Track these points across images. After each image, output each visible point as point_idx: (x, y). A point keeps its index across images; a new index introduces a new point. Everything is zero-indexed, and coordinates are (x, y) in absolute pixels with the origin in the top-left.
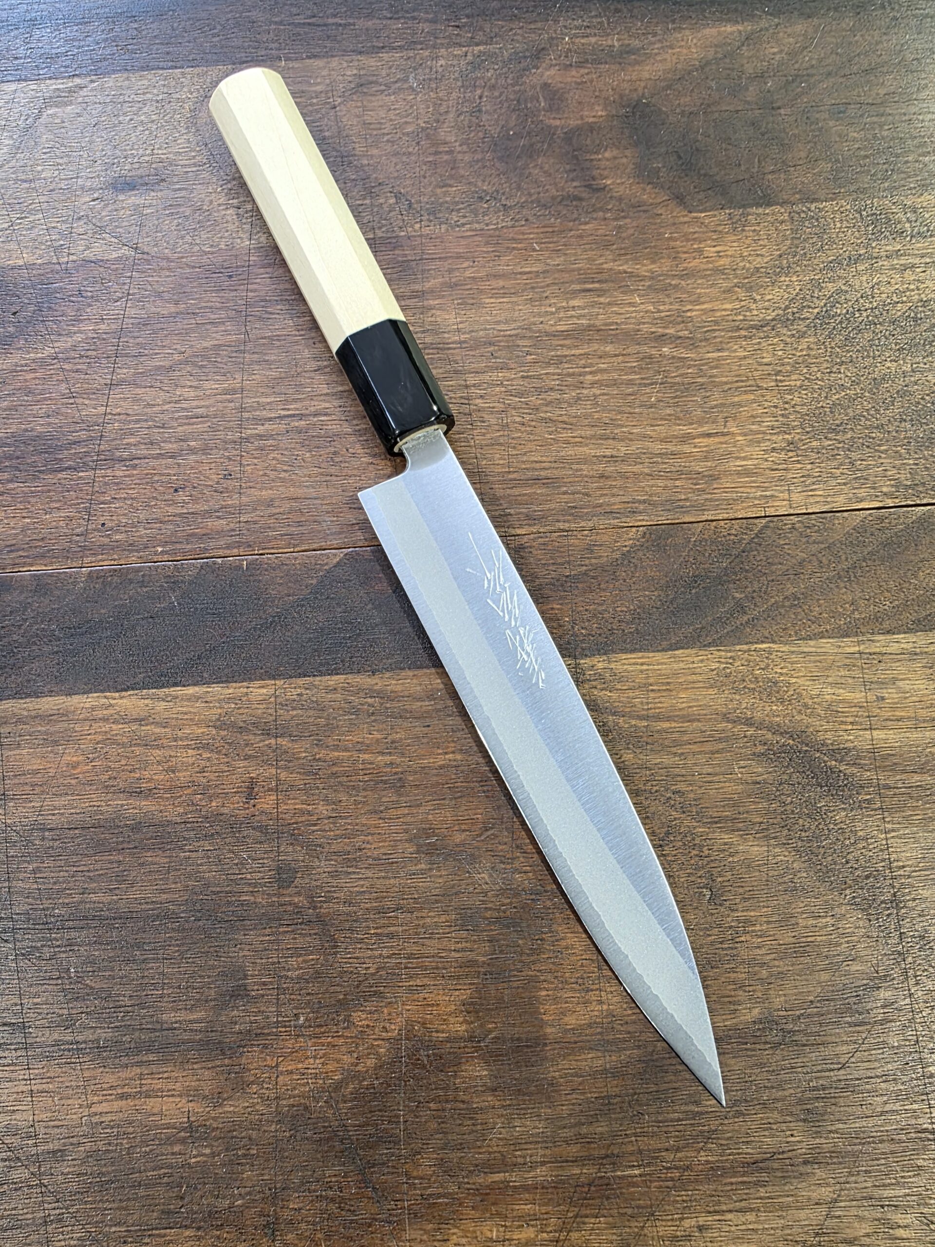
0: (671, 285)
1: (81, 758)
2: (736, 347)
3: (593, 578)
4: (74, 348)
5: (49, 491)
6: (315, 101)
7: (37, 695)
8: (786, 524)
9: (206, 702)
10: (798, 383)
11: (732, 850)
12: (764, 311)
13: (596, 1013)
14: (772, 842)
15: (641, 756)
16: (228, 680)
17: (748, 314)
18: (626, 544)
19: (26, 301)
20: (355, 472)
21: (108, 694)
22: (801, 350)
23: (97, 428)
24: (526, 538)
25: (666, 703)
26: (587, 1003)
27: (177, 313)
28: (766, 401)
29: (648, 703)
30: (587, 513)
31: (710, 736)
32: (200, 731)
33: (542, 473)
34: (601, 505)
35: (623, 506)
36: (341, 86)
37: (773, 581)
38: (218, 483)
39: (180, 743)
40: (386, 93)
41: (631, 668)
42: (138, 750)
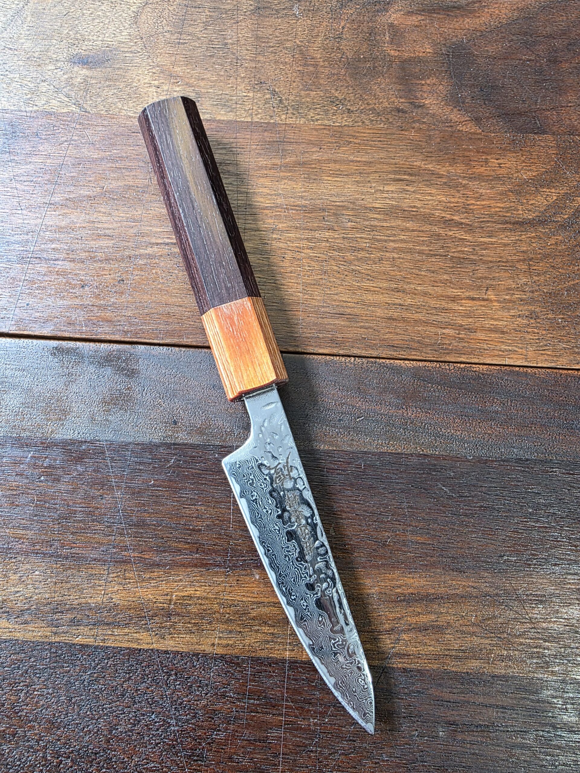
0: (461, 183)
2: (502, 236)
12: (527, 212)
17: (515, 212)
33: (347, 310)
40: (275, 16)
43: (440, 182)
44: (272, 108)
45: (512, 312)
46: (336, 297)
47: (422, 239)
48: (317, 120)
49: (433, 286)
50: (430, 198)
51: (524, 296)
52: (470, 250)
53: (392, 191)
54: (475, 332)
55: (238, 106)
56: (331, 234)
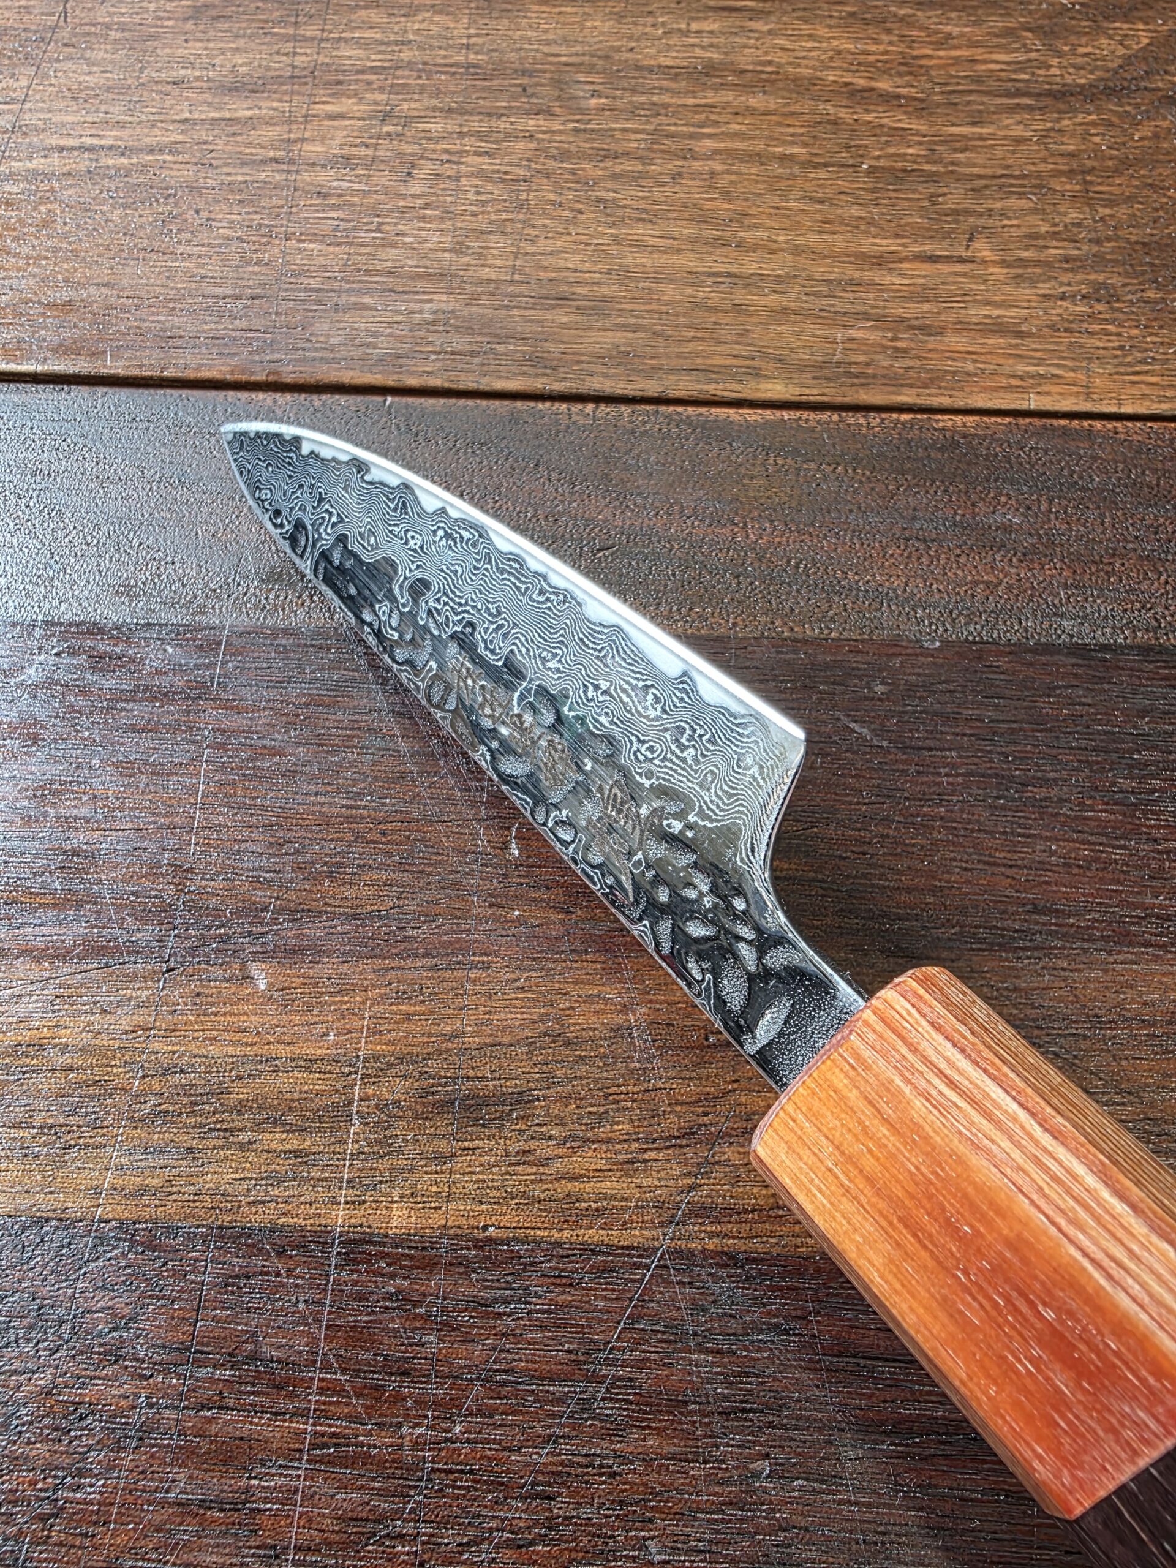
45: (1044, 288)
46: (550, 260)
49: (821, 232)
50: (810, 44)
51: (1076, 252)
52: (923, 153)
53: (711, 32)
54: (941, 334)
56: (541, 123)
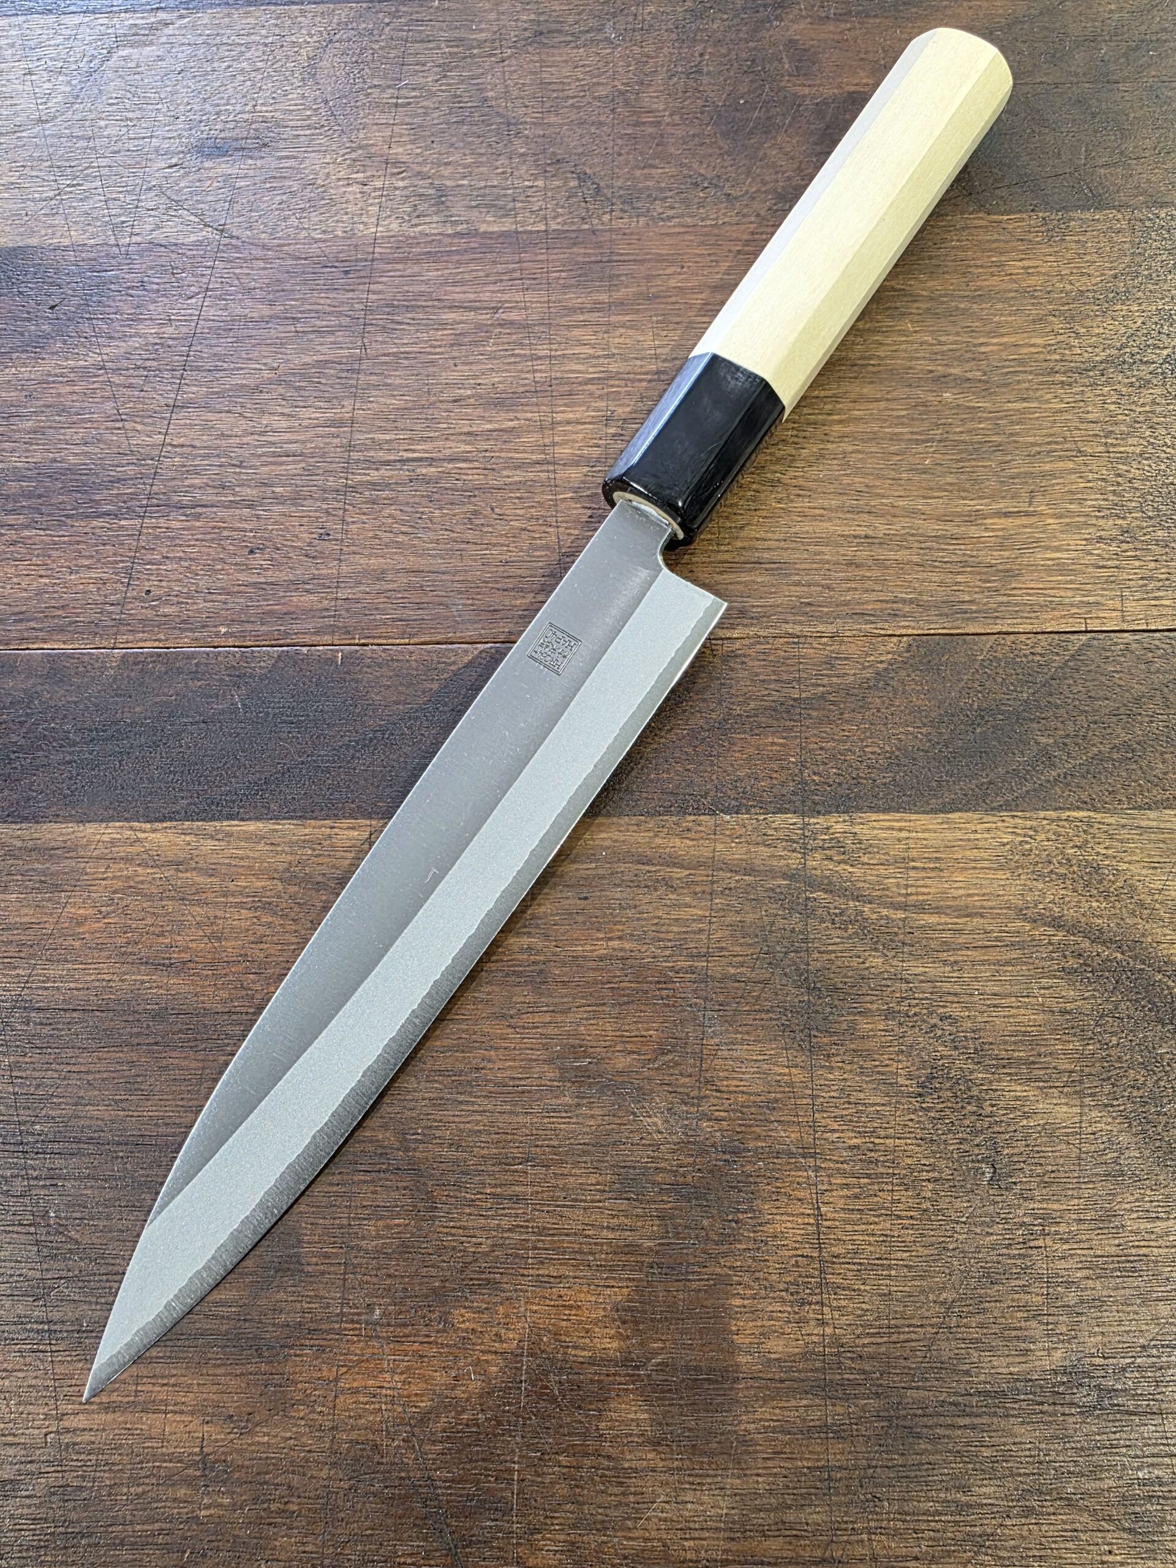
0: (957, 308)
1: (91, 911)
2: (1049, 396)
3: (833, 703)
4: (128, 356)
5: (78, 543)
6: (475, 51)
7: (36, 819)
8: (1116, 644)
9: (272, 844)
10: (1138, 450)
11: (1026, 1109)
12: (1089, 349)
13: (815, 1339)
14: (1087, 1100)
15: (895, 963)
16: (304, 814)
17: (1067, 352)
18: (883, 658)
19: (70, 292)
20: (502, 540)
21: (136, 824)
22: (1143, 405)
23: (150, 462)
24: (737, 644)
25: (932, 889)
26: (802, 1321)
27: (271, 317)
28: (1091, 471)
29: (907, 886)
30: (827, 613)
31: (997, 939)
32: (260, 884)
33: (766, 555)
34: (847, 604)
35: (879, 606)
36: (513, 33)
37: (1095, 723)
38: (310, 544)
39: (231, 899)
40: (573, 45)
41: (884, 834)
42: (170, 905)
43: (918, 308)
44: (583, 204)
47: (895, 413)
48: (670, 218)
55: (519, 205)
